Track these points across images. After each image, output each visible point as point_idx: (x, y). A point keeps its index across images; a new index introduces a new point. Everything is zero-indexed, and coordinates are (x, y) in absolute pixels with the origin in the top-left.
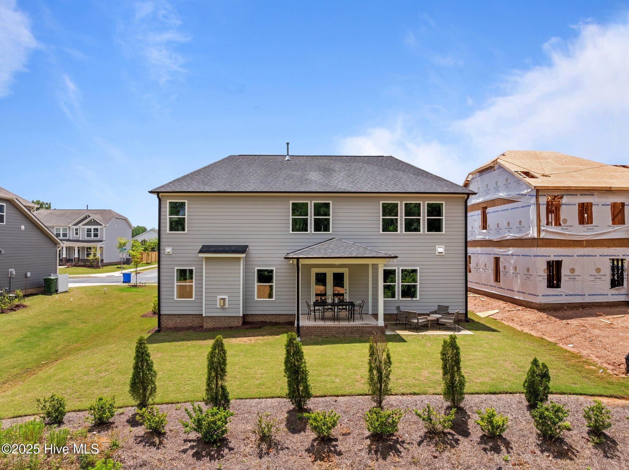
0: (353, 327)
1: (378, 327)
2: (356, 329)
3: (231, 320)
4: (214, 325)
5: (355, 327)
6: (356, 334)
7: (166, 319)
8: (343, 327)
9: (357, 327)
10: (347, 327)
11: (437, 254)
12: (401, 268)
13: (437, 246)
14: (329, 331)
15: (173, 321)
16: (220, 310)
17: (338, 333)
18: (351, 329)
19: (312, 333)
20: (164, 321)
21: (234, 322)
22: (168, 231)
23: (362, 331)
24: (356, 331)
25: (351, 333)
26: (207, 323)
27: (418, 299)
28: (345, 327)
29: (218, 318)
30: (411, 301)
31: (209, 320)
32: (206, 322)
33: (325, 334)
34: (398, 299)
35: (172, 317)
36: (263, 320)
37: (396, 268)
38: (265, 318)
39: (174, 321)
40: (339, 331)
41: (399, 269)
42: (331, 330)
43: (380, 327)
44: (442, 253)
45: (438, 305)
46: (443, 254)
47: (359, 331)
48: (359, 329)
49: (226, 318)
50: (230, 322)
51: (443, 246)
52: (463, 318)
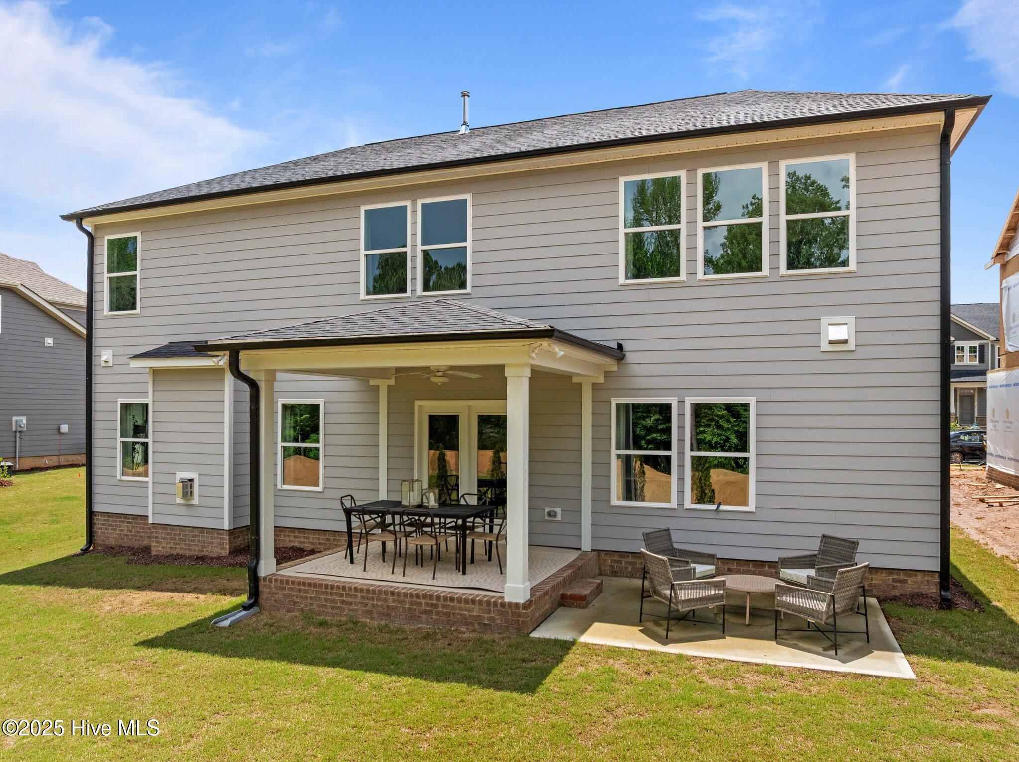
0: (418, 596)
1: (503, 605)
2: (427, 604)
3: (207, 537)
4: (171, 548)
5: (425, 596)
6: (428, 623)
7: (104, 525)
8: (386, 593)
9: (431, 597)
10: (399, 594)
11: (825, 347)
12: (689, 400)
13: (825, 320)
14: (343, 602)
15: (115, 530)
16: (183, 511)
17: (369, 613)
18: (411, 603)
19: (295, 603)
20: (101, 529)
21: (212, 543)
22: (106, 312)
23: (447, 615)
24: (426, 612)
25: (411, 618)
26: (158, 542)
27: (751, 507)
28: (392, 593)
29: (180, 531)
30: (714, 516)
31: (161, 533)
32: (157, 537)
33: (330, 611)
34: (681, 504)
35: (115, 521)
36: (296, 544)
37: (673, 401)
38: (302, 540)
39: (118, 532)
40: (373, 606)
41: (681, 402)
42: (349, 600)
43: (510, 604)
44: (845, 342)
45: (824, 536)
46: (851, 346)
47: (438, 613)
48: (436, 606)
49: (196, 532)
50: (204, 542)
51: (851, 320)
52: (933, 590)
